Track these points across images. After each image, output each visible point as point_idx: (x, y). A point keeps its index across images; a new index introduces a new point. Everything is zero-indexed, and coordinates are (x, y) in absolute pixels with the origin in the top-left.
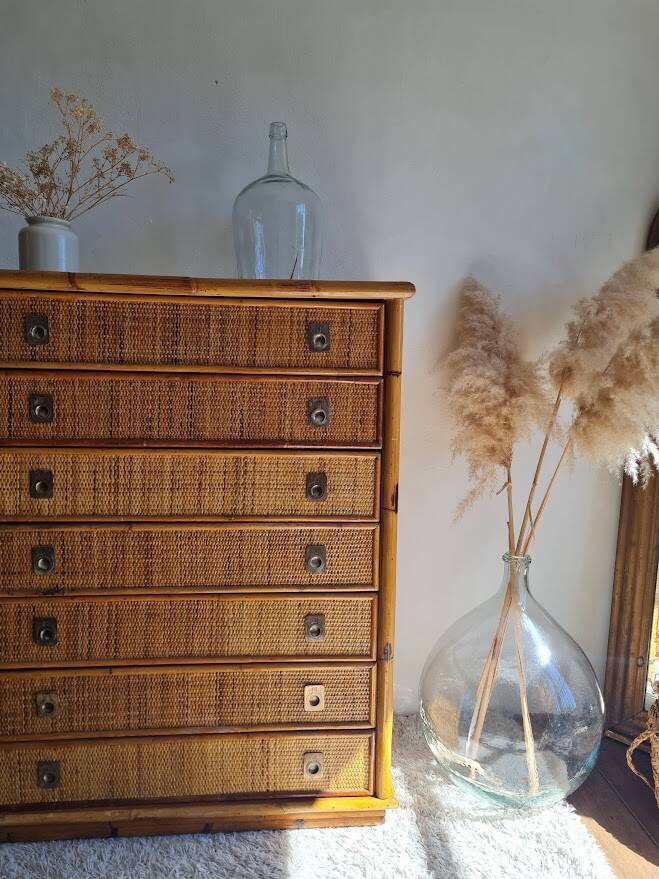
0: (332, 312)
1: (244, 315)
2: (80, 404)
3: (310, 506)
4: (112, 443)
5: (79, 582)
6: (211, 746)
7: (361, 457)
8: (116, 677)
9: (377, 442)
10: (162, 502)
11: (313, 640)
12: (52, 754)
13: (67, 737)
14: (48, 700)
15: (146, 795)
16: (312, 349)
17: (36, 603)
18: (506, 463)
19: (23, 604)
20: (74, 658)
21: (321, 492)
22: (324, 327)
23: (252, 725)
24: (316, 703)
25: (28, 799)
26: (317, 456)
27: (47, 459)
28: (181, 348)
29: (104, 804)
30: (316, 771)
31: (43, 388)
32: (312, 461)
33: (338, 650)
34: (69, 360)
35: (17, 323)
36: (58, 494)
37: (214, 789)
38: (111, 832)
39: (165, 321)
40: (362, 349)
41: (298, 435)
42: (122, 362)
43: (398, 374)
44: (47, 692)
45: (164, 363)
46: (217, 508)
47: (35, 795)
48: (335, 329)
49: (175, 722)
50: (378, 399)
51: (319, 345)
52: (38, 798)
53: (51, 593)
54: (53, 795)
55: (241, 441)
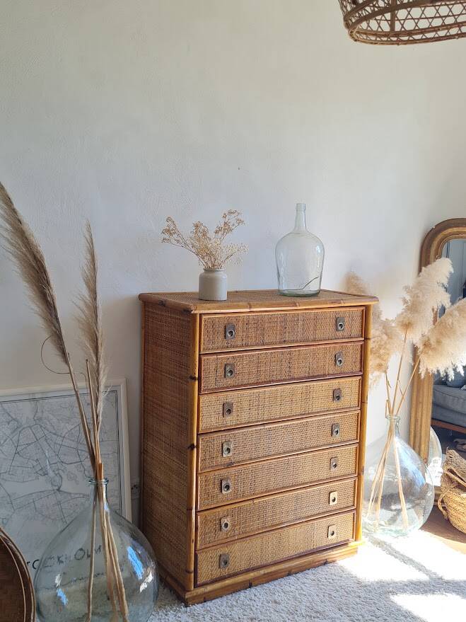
0: (345, 312)
1: (312, 316)
2: (245, 367)
3: (335, 404)
4: (258, 384)
5: (241, 457)
6: (291, 531)
7: (354, 379)
8: (254, 504)
9: (361, 371)
10: (276, 412)
11: (333, 469)
12: (226, 550)
13: (233, 539)
14: (226, 522)
15: (264, 563)
16: (337, 330)
17: (222, 472)
18: (385, 372)
19: (217, 473)
20: (237, 498)
21: (338, 398)
22: (343, 319)
23: (309, 517)
24: (334, 500)
25: (214, 577)
26: (337, 381)
27: (231, 397)
28: (287, 334)
29: (248, 571)
30: (333, 534)
31: (230, 361)
32: (335, 384)
33: (342, 473)
34: (242, 346)
35: (222, 329)
36: (234, 413)
37: (292, 553)
38: (250, 585)
39: (281, 322)
40: (356, 329)
41: (331, 372)
42: (263, 345)
43: (369, 339)
44: (226, 516)
45: (280, 343)
46: (299, 412)
47: (217, 573)
48: (346, 319)
49: (277, 522)
50: (361, 351)
51: (339, 328)
52: (219, 575)
53: (230, 465)
54: (225, 572)
55: (309, 377)
